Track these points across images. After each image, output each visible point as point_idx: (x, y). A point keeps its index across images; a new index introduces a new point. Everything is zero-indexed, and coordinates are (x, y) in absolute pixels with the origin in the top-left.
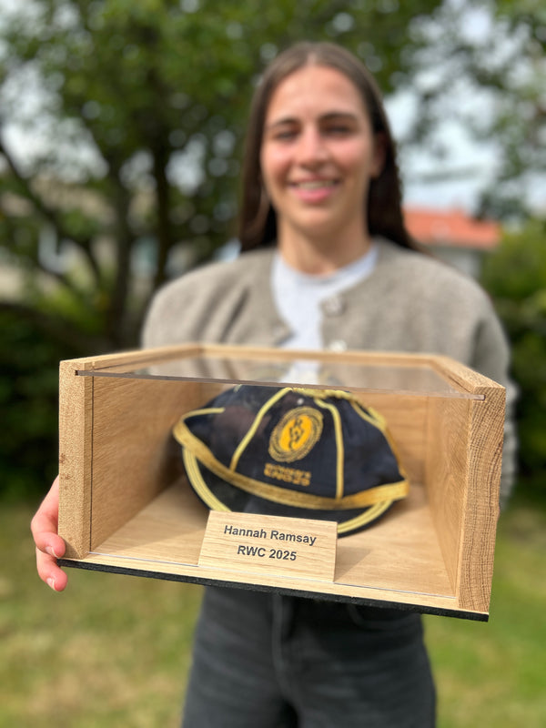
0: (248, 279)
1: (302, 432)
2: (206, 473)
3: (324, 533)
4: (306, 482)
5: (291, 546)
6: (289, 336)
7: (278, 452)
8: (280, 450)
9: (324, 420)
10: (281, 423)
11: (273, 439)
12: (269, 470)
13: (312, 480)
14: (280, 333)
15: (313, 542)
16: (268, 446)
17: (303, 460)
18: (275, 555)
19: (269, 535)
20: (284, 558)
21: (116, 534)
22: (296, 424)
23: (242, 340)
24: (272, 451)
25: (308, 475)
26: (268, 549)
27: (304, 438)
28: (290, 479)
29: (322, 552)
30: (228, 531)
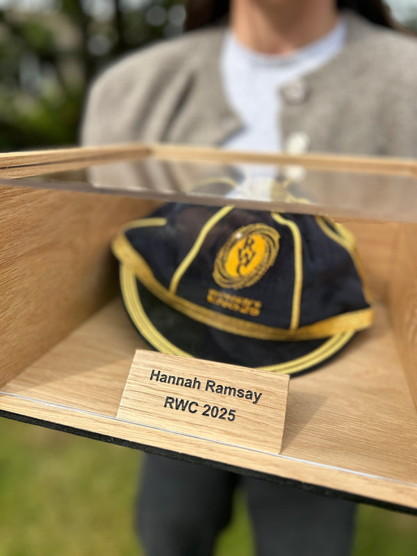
0: (195, 61)
1: (254, 254)
2: (144, 292)
3: (273, 389)
4: (256, 312)
5: (230, 402)
6: (239, 130)
7: (224, 277)
8: (225, 275)
9: (281, 241)
10: (229, 244)
11: (218, 261)
12: (213, 296)
13: (261, 309)
14: (230, 125)
15: (257, 399)
16: (212, 270)
17: (252, 287)
18: (209, 413)
19: (203, 385)
20: (221, 417)
21: (36, 364)
22: (246, 244)
23: (185, 138)
24: (216, 276)
25: (258, 304)
26: (201, 404)
27: (255, 262)
28: (237, 307)
29: (269, 413)
30: (155, 377)
